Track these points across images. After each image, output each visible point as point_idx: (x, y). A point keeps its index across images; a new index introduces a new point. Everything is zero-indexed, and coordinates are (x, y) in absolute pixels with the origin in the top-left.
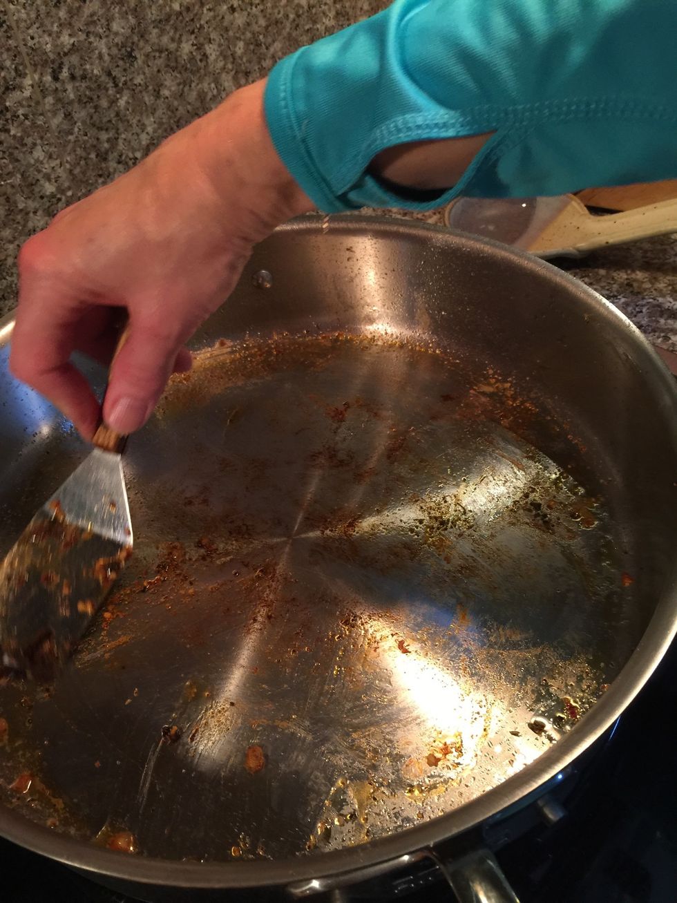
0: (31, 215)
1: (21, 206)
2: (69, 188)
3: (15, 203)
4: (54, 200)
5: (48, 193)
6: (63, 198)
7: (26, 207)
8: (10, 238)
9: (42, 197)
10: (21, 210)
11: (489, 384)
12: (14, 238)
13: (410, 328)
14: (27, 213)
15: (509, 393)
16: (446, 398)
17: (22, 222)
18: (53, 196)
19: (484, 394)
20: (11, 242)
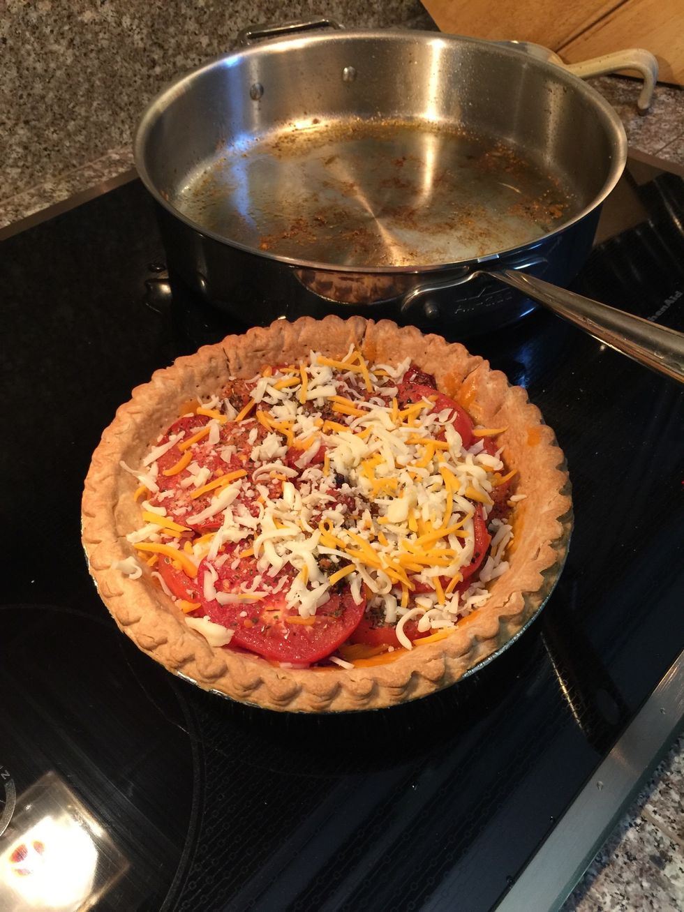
0: (188, 19)
1: (183, 11)
2: (212, 5)
3: (180, 8)
4: (203, 12)
5: (200, 6)
6: (208, 12)
7: (185, 13)
8: (173, 34)
9: (196, 8)
10: (183, 15)
11: (498, 152)
12: (176, 34)
13: (445, 117)
14: (186, 18)
15: (511, 156)
16: (470, 157)
17: (182, 24)
18: (202, 9)
19: (495, 156)
20: (173, 37)
